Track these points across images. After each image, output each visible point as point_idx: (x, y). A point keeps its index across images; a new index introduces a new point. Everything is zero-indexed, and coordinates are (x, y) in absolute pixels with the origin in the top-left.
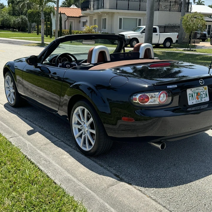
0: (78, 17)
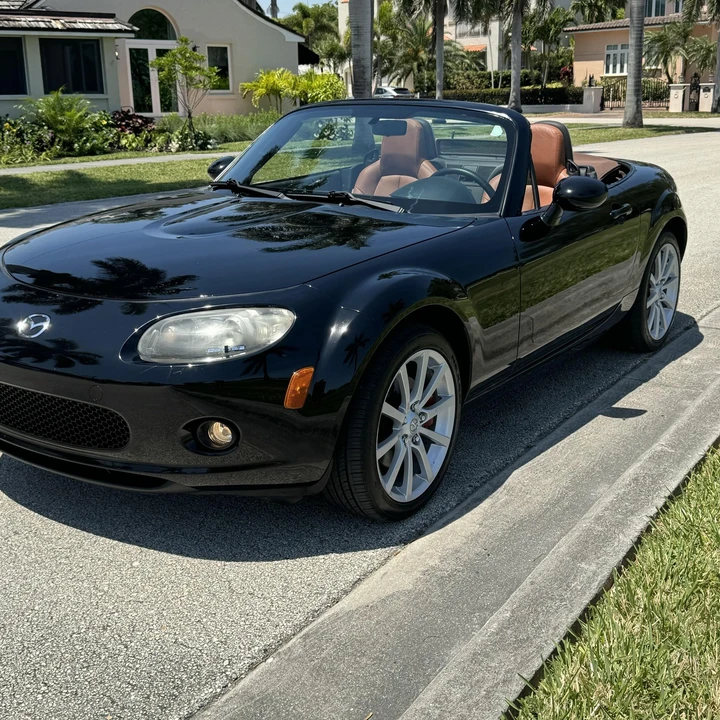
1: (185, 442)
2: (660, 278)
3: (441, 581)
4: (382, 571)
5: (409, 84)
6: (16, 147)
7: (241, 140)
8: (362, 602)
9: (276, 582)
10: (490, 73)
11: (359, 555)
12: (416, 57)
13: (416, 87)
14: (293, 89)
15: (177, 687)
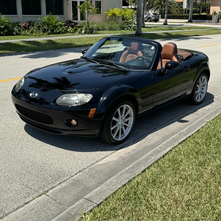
1: (66, 124)
2: (201, 85)
3: (123, 159)
4: (110, 156)
5: (158, 12)
6: (38, 31)
7: (103, 30)
8: (104, 162)
9: (85, 157)
10: (183, 9)
11: (106, 152)
12: (161, 3)
13: (160, 13)
14: (120, 14)
15: (59, 177)
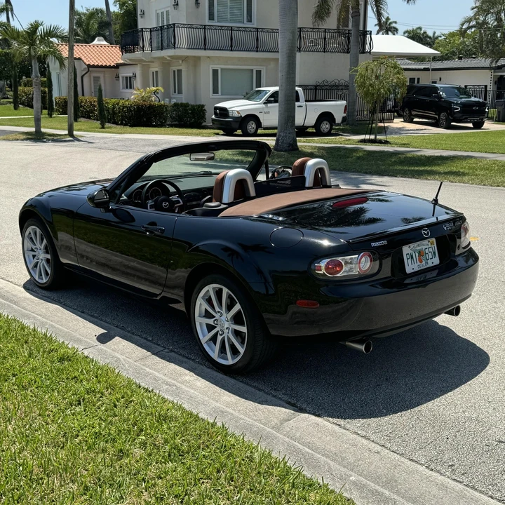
0: (113, 67)
2: (217, 309)
